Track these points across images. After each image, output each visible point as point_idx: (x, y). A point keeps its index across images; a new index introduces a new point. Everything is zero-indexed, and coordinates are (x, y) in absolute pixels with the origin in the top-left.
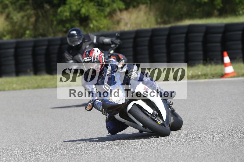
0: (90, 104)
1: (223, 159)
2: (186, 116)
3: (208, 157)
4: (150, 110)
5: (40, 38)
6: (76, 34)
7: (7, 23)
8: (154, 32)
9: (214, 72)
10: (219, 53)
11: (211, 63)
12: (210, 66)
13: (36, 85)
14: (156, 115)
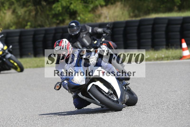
0: (58, 85)
1: (182, 123)
2: (152, 89)
3: (170, 122)
4: (106, 90)
5: (39, 28)
6: (75, 26)
7: (13, 16)
8: (127, 24)
9: (174, 55)
10: (179, 40)
11: (172, 48)
12: (171, 50)
14: (111, 94)
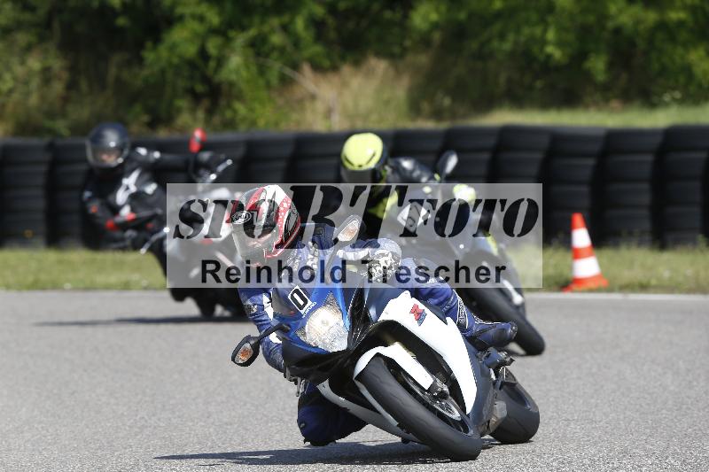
0: (248, 346)
4: (423, 377)
13: (31, 279)
14: (442, 396)
